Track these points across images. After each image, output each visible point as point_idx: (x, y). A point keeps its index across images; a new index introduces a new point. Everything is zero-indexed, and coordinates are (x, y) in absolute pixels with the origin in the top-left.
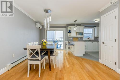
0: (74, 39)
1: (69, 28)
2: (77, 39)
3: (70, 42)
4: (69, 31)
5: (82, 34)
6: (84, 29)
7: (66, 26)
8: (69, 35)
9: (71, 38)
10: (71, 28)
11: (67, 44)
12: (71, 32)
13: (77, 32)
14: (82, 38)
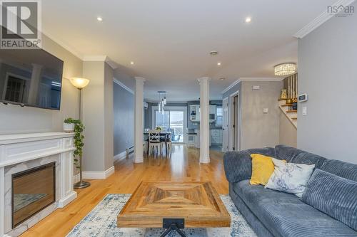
1: (192, 108)
4: (193, 112)
5: (213, 117)
6: (217, 109)
8: (193, 119)
10: (195, 107)
12: (195, 114)
14: (214, 123)
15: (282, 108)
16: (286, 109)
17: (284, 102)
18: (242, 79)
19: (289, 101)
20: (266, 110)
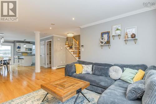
0: (23, 54)
1: (18, 44)
2: (27, 54)
3: (19, 57)
4: (19, 47)
5: (31, 49)
6: (33, 46)
7: (14, 42)
8: (18, 51)
9: (21, 53)
10: (20, 44)
11: (17, 58)
12: (20, 48)
13: (26, 48)
14: (31, 53)
15: (67, 48)
16: (68, 48)
17: (67, 46)
18: (54, 35)
19: (69, 45)
20: (62, 48)
